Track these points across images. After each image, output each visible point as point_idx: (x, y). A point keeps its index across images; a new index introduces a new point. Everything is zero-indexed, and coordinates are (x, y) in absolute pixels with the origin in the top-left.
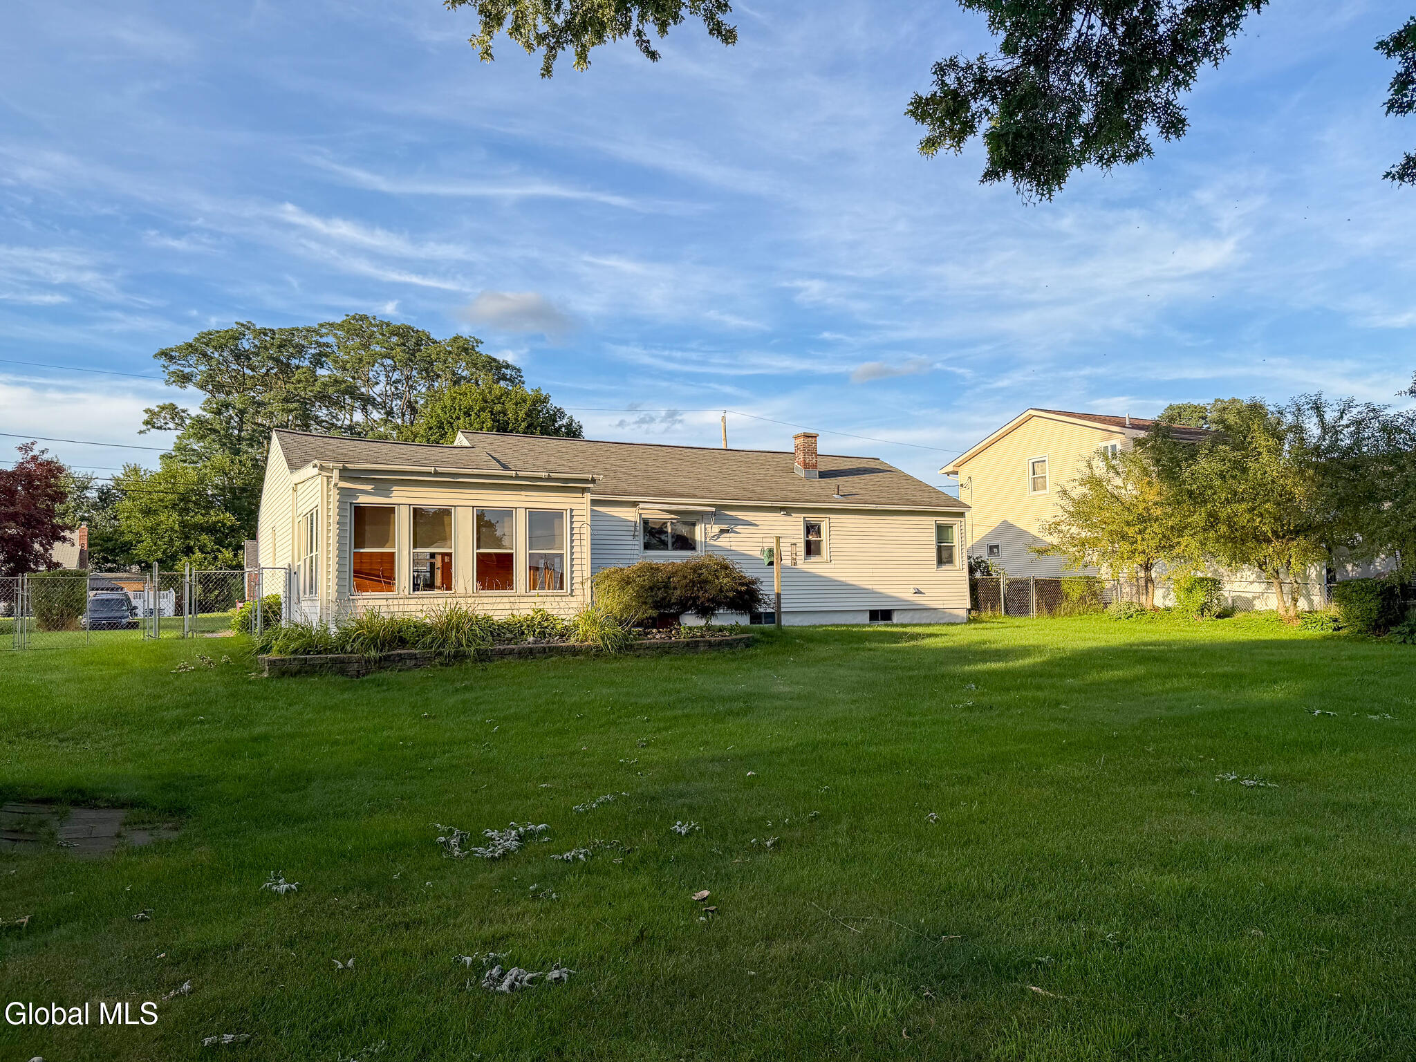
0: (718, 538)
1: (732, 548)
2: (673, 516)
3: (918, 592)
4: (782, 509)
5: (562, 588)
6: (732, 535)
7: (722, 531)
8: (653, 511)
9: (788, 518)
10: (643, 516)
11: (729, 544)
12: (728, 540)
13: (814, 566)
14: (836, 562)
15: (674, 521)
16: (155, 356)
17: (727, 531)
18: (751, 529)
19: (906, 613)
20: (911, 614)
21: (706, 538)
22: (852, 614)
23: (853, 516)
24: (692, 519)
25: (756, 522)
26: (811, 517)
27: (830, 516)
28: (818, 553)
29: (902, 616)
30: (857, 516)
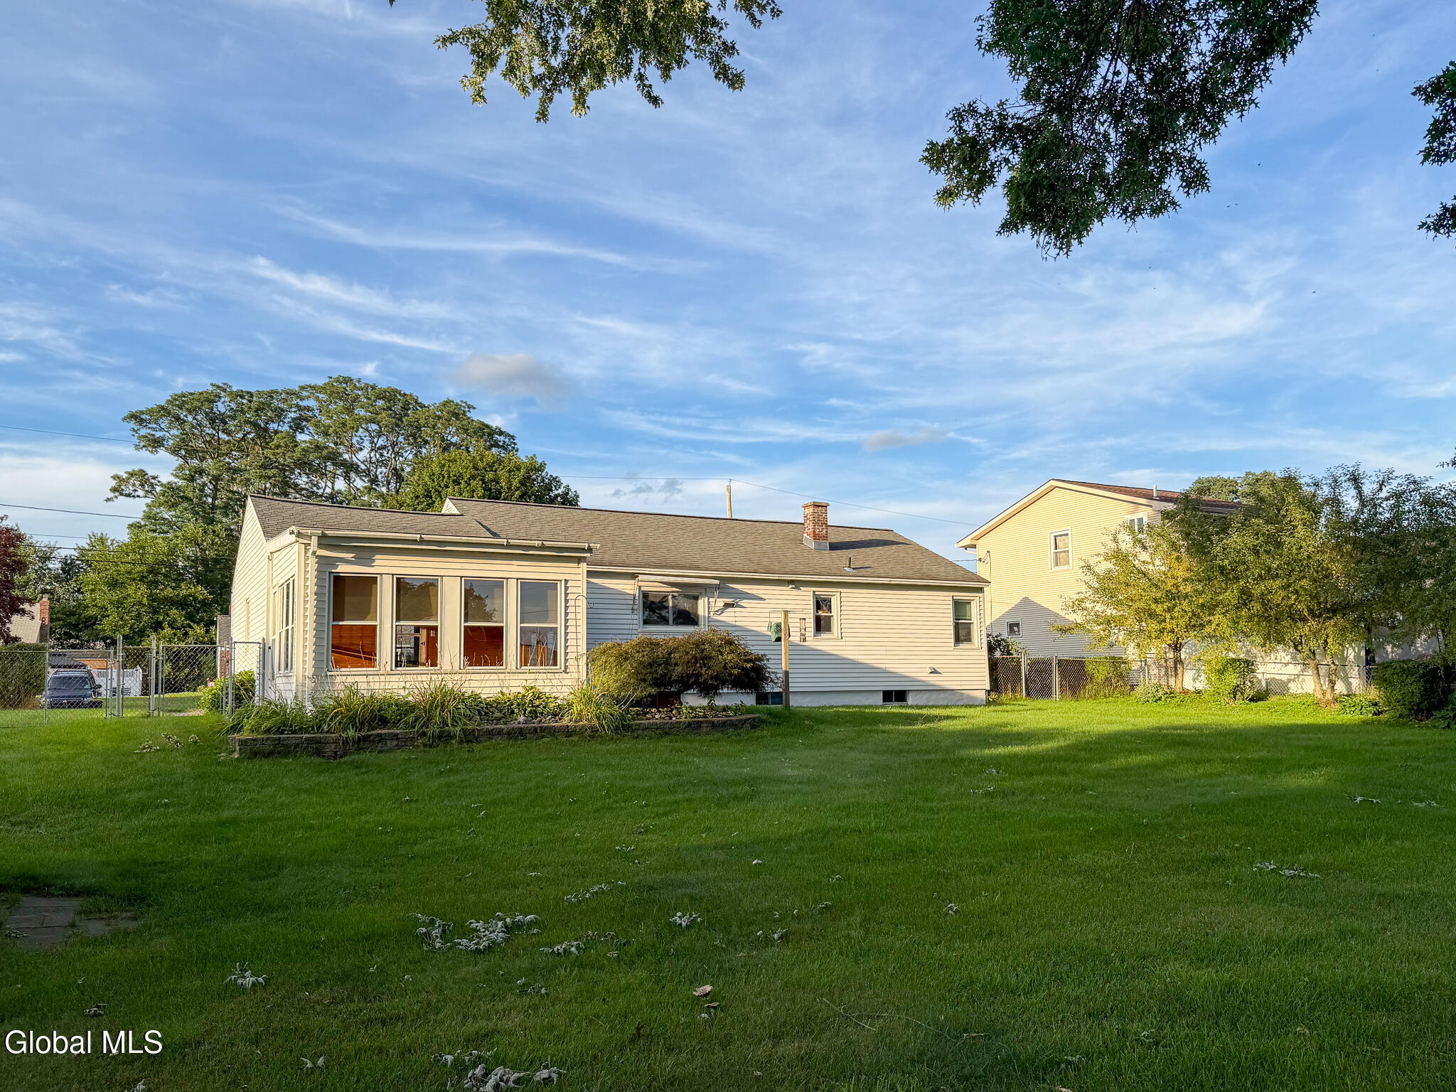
0: (722, 612)
1: (737, 624)
2: (674, 589)
3: (934, 672)
4: (790, 582)
5: (555, 664)
6: (737, 609)
7: (727, 605)
8: (653, 583)
9: (797, 592)
10: (643, 589)
11: (734, 619)
12: (733, 614)
13: (824, 643)
14: (847, 639)
15: (675, 595)
16: (124, 419)
17: (732, 605)
18: (753, 603)
19: (921, 694)
20: (927, 695)
21: (709, 613)
22: (864, 694)
23: (865, 591)
24: (694, 593)
25: (763, 597)
26: (822, 591)
27: (842, 590)
28: (829, 629)
29: (917, 697)
30: (869, 591)
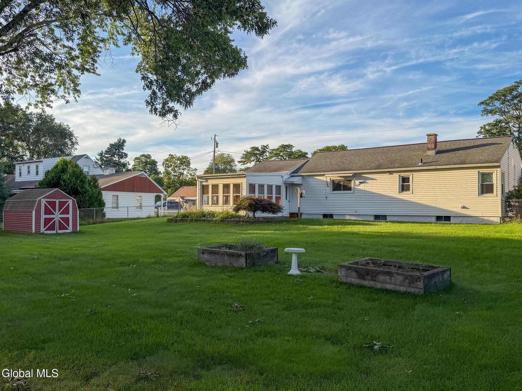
0: (360, 185)
1: (365, 189)
2: (342, 178)
3: (464, 207)
4: (388, 172)
6: (365, 184)
7: (361, 183)
8: (336, 176)
9: (392, 176)
10: (331, 179)
11: (364, 188)
12: (363, 186)
13: (405, 196)
14: (415, 194)
15: (343, 180)
17: (362, 183)
18: (374, 181)
19: (458, 218)
20: (461, 218)
21: (354, 186)
22: (424, 217)
23: (426, 172)
24: (350, 179)
25: (376, 178)
26: (403, 174)
27: (413, 173)
28: (408, 189)
29: (455, 219)
30: (428, 172)
